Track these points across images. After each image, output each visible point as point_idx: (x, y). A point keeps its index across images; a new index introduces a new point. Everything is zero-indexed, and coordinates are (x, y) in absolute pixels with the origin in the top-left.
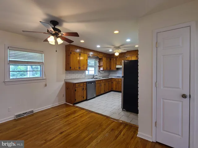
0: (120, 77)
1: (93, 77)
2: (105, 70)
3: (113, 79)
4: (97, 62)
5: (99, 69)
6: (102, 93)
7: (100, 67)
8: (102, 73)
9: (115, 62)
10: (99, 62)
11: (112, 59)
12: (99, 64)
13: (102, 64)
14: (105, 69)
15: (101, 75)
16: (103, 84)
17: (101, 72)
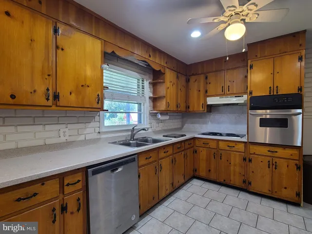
0: (221, 135)
1: (132, 136)
2: (174, 112)
3: (197, 142)
4: (146, 84)
5: (154, 107)
6: (163, 194)
7: (154, 100)
8: (162, 121)
9: (202, 89)
10: (154, 85)
11: (192, 79)
12: (154, 92)
13: (162, 90)
14: (173, 107)
15: (161, 126)
16: (166, 163)
17: (159, 116)
